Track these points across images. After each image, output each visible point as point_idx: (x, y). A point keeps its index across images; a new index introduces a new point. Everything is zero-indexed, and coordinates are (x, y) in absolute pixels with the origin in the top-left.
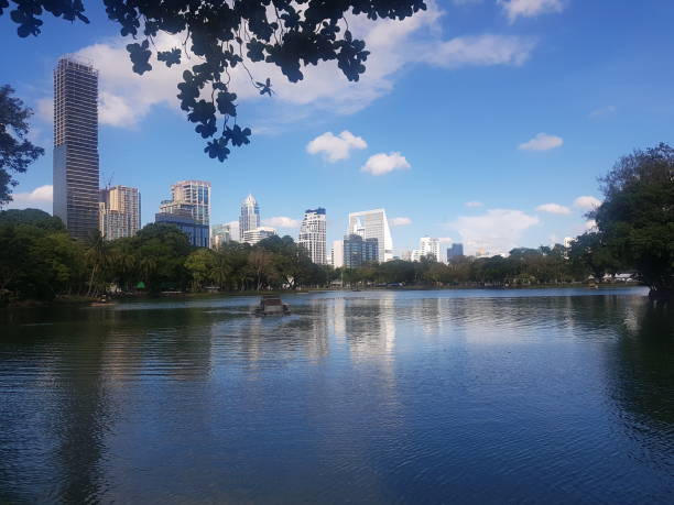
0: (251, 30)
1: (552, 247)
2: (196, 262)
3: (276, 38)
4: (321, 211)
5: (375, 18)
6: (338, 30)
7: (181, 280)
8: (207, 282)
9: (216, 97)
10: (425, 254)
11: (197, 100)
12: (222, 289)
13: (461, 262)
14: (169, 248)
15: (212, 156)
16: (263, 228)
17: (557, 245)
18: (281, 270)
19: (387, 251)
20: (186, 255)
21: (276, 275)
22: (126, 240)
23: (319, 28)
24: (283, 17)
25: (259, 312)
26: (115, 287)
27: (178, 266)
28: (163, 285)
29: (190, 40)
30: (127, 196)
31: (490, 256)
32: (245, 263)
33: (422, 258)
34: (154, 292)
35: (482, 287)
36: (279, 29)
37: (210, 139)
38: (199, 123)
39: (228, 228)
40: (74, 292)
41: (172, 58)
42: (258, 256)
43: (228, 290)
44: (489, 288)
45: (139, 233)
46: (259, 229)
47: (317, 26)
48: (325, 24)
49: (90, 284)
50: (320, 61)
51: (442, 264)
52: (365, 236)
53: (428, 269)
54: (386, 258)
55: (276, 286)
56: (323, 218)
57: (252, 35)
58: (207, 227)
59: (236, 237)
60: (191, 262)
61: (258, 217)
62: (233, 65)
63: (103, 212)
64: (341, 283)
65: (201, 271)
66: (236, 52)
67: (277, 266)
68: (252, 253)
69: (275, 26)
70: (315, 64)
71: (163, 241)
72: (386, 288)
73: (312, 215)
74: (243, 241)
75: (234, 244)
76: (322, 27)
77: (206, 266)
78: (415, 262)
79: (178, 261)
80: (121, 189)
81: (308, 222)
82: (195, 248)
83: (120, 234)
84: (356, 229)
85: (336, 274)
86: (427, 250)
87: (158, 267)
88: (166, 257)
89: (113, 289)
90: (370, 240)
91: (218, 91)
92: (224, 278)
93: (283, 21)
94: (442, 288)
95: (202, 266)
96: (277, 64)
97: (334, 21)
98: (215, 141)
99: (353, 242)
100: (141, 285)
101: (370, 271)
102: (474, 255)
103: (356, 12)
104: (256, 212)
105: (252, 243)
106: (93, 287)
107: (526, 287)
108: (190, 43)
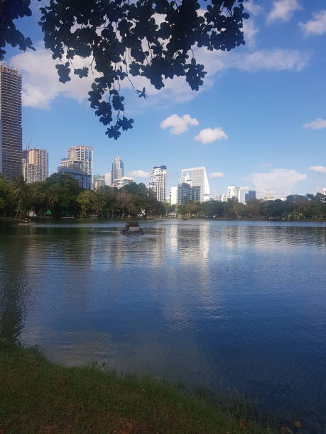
0: (132, 56)
1: (315, 194)
2: (83, 199)
3: (147, 61)
4: (163, 168)
5: (212, 50)
6: (187, 57)
7: (74, 210)
8: (90, 211)
9: (111, 99)
10: (231, 197)
11: (101, 101)
12: (100, 217)
13: (254, 203)
14: (67, 189)
15: (110, 137)
16: (126, 178)
17: (318, 194)
18: (137, 205)
19: (205, 195)
20: (78, 194)
21: (134, 209)
22: (39, 183)
23: (176, 55)
24: (153, 47)
25: (125, 232)
26: (32, 213)
27: (72, 201)
28: (62, 213)
29: (94, 62)
30: (40, 155)
31: (274, 199)
32: (114, 200)
33: (229, 199)
34: (57, 217)
35: (268, 220)
36: (150, 55)
37: (108, 126)
38: (102, 116)
39: (104, 177)
40: (7, 215)
41: (83, 73)
42: (123, 195)
43: (103, 217)
44: (272, 220)
45: (47, 179)
46: (123, 178)
47: (175, 54)
48: (179, 53)
49: (17, 210)
50: (175, 76)
51: (241, 204)
52: (192, 184)
53: (232, 207)
54: (205, 199)
55: (134, 215)
56: (164, 172)
57: (133, 59)
58: (90, 176)
59: (108, 183)
60: (80, 198)
61: (123, 171)
62: (122, 79)
63: (24, 165)
64: (175, 214)
65: (86, 205)
66: (124, 70)
67: (135, 202)
68: (119, 194)
69: (147, 53)
70: (172, 78)
71: (63, 184)
72: (204, 218)
73: (158, 170)
74: (113, 186)
75: (107, 188)
76: (178, 55)
77: (90, 201)
78: (224, 202)
79: (72, 198)
80: (36, 150)
81: (154, 174)
82: (83, 190)
83: (35, 179)
84: (186, 179)
85: (172, 209)
86: (232, 194)
87: (59, 201)
88: (64, 195)
89: (31, 214)
90: (195, 187)
91: (113, 95)
92: (101, 209)
93: (152, 50)
94: (241, 219)
95: (87, 201)
96: (148, 78)
97: (185, 51)
98: (112, 127)
99: (184, 188)
100: (49, 212)
101: (194, 207)
102: (263, 198)
103: (199, 46)
104: (122, 167)
105: (119, 187)
106: (19, 213)
107: (296, 220)
108: (94, 64)
